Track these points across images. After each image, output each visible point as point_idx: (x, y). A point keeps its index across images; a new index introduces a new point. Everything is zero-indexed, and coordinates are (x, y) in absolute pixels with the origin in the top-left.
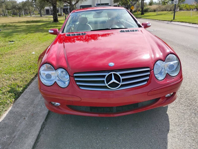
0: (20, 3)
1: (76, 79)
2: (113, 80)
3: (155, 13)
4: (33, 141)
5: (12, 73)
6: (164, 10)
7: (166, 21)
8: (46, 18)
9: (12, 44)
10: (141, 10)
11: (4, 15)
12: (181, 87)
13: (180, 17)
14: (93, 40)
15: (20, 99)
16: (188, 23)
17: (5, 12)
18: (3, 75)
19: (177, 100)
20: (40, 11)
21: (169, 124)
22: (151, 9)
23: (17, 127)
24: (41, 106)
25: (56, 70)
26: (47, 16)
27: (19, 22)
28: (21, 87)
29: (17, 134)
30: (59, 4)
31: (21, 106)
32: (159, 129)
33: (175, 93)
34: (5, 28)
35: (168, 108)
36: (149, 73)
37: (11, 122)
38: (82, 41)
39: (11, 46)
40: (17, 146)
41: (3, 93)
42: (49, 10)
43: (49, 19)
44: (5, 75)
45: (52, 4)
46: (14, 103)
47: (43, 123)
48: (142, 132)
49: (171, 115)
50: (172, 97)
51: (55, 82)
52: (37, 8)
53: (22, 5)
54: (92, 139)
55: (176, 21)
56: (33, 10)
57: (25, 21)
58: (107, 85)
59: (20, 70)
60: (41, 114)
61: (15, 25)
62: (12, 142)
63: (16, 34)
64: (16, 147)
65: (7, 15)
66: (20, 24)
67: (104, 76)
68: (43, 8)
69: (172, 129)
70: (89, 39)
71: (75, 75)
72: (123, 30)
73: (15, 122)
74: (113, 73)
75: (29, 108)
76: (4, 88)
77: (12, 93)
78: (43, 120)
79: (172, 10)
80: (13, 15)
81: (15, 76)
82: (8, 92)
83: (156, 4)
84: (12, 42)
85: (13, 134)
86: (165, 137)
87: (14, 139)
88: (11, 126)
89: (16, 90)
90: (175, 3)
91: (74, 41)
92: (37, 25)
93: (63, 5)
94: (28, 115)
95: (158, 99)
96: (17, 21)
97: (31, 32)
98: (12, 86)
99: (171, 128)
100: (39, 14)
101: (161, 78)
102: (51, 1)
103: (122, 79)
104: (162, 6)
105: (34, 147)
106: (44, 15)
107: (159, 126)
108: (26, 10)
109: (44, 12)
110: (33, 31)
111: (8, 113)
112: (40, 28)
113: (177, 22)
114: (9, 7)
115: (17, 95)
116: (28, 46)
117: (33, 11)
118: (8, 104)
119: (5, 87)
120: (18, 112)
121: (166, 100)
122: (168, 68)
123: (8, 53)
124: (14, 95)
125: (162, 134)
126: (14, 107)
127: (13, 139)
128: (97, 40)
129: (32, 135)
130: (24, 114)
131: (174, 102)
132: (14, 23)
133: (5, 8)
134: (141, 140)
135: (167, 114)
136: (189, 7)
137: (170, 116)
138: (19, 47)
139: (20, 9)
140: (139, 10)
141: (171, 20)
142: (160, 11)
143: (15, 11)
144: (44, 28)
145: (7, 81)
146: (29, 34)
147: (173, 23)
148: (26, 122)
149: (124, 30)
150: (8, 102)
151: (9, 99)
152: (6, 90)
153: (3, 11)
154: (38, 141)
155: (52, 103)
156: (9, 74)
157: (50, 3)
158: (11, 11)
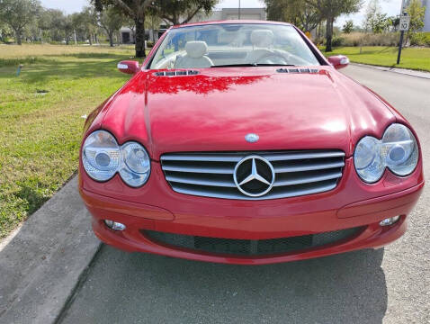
0: (69, 15)
1: (164, 168)
2: (255, 175)
3: (356, 50)
4: (55, 311)
5: (31, 156)
6: (377, 43)
7: (380, 66)
8: (121, 50)
9: (42, 97)
10: (325, 41)
11: (36, 40)
12: (415, 209)
13: (411, 60)
14: (216, 91)
15: (40, 214)
17: (38, 34)
18: (10, 159)
19: (405, 238)
20: (110, 36)
21: (386, 293)
23: (24, 277)
24: (86, 232)
25: (120, 144)
26: (124, 45)
27: (64, 55)
28: (46, 186)
29: (20, 292)
30: (151, 22)
31: (39, 229)
33: (403, 217)
34: (33, 65)
35: (384, 256)
36: (342, 164)
37: (11, 265)
38: (193, 90)
39: (39, 100)
41: (5, 198)
42: (128, 33)
43: (127, 52)
44: (15, 159)
47: (85, 270)
49: (391, 273)
50: (395, 226)
51: (117, 173)
52: (105, 28)
53: (74, 20)
55: (404, 68)
56: (96, 32)
57: (77, 54)
58: (238, 186)
59: (49, 149)
60: (83, 251)
61: (55, 60)
62: (7, 311)
65: (40, 40)
67: (232, 165)
68: (118, 29)
69: (393, 306)
70: (208, 87)
71: (163, 158)
72: (284, 68)
74: (254, 157)
75: (59, 235)
76: (7, 186)
77: (23, 199)
78: (86, 264)
79: (394, 45)
80: (54, 41)
81: (37, 161)
82: (14, 196)
83: (359, 30)
84: (42, 93)
85: (11, 293)
87: (13, 304)
89: (34, 192)
90: (403, 29)
91: (175, 91)
92: (101, 63)
93: (158, 24)
94: (53, 250)
95: (362, 229)
96: (60, 53)
98: (25, 182)
99: (391, 303)
100: (108, 41)
101: (371, 177)
102: (133, 14)
103: (276, 174)
104: (372, 35)
106: (118, 43)
107: (362, 296)
108: (80, 31)
109: (118, 38)
112: (105, 68)
113: (406, 70)
114: (46, 24)
115: (35, 204)
116: (75, 102)
117: (96, 35)
118: (12, 222)
119: (10, 185)
120: (31, 241)
121: (381, 233)
122: (389, 155)
124: (27, 202)
125: (368, 319)
126: (25, 231)
127: (10, 303)
128: (225, 90)
129: (55, 298)
130: (43, 248)
131: (399, 241)
132: (52, 55)
133: (38, 25)
135: (381, 270)
137: (388, 275)
138: (56, 103)
139: (68, 28)
140: (322, 43)
141: (391, 65)
142: (366, 45)
143: (59, 32)
145: (17, 172)
146: (81, 78)
147: (396, 70)
148: (47, 266)
149: (288, 68)
150: (12, 218)
151: (15, 212)
152: (11, 191)
153: (33, 31)
154: (66, 314)
155: (106, 224)
156: (25, 157)
157: (131, 17)
158: (49, 31)
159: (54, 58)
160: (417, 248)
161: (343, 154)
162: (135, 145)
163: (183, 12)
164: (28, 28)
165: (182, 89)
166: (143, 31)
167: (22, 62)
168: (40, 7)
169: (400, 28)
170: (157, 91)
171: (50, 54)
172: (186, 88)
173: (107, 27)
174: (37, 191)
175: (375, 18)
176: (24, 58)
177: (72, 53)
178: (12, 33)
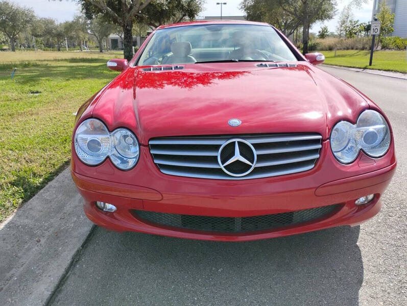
0: (61, 24)
1: (153, 152)
2: (238, 157)
3: (331, 54)
4: (50, 288)
5: (25, 149)
6: (350, 47)
7: (353, 67)
8: (109, 55)
9: (36, 97)
10: (302, 46)
11: (29, 47)
13: (383, 62)
14: (200, 85)
15: (34, 201)
16: (401, 72)
17: (31, 41)
18: (5, 152)
19: (379, 219)
20: (100, 42)
21: (362, 267)
22: (324, 44)
23: (20, 258)
24: (78, 217)
25: (110, 131)
26: (113, 51)
27: (56, 60)
28: (40, 176)
29: (16, 272)
30: (139, 29)
31: (34, 214)
32: (340, 278)
33: (377, 196)
34: (27, 69)
35: (360, 234)
36: (320, 146)
37: (7, 247)
38: (179, 85)
39: (32, 100)
40: (13, 298)
42: (117, 40)
43: (116, 57)
44: (10, 152)
45: (124, 26)
46: (19, 208)
47: (78, 251)
48: (300, 283)
49: (367, 250)
50: (370, 204)
51: (108, 157)
52: (95, 35)
53: (66, 28)
54: (182, 291)
55: (376, 69)
56: (87, 39)
57: (67, 58)
58: (222, 167)
59: (43, 143)
60: (75, 234)
61: (47, 64)
62: (4, 289)
63: (46, 80)
64: (10, 300)
65: (33, 47)
66: (58, 62)
68: (107, 36)
69: (368, 279)
70: (192, 82)
71: (151, 143)
72: (264, 63)
73: (17, 247)
74: (236, 140)
75: (52, 221)
77: (18, 187)
78: (79, 245)
79: (366, 48)
80: (47, 48)
81: (31, 153)
82: (9, 185)
83: (333, 35)
84: (36, 94)
85: (8, 272)
86: (353, 297)
87: (9, 282)
88: (7, 254)
89: (28, 182)
90: (374, 33)
91: (161, 86)
92: (91, 67)
93: (145, 31)
94: (47, 234)
97: (76, 78)
98: (20, 173)
99: (367, 276)
100: (98, 47)
101: (346, 159)
102: (121, 21)
103: (257, 155)
104: (345, 40)
105: (51, 301)
106: (107, 49)
107: (340, 270)
108: (71, 38)
109: (107, 44)
110: (80, 76)
111: (4, 228)
112: (94, 71)
113: (377, 71)
114: (39, 32)
115: (30, 192)
116: (66, 101)
117: (86, 42)
118: (8, 209)
119: (5, 175)
120: (26, 226)
121: (357, 212)
122: (363, 139)
123: (24, 113)
124: (22, 191)
125: (346, 290)
126: (19, 216)
127: (7, 282)
128: (209, 84)
129: (49, 276)
130: (39, 232)
131: (374, 219)
132: (45, 60)
133: (31, 33)
134: (297, 299)
135: (357, 247)
136: (402, 43)
137: (364, 251)
138: (49, 103)
139: (59, 36)
141: (364, 66)
142: (341, 49)
143: (51, 39)
144: (105, 71)
145: (13, 164)
146: (71, 79)
147: (368, 71)
148: (41, 248)
149: (267, 63)
150: (8, 204)
151: (11, 200)
152: (6, 180)
153: (27, 39)
154: (61, 290)
155: (97, 207)
156: (20, 150)
157: (120, 24)
158: (41, 38)
159: (46, 62)
160: (391, 227)
161: (320, 137)
162: (124, 132)
163: (169, 19)
164: (22, 35)
165: (168, 84)
166: (131, 37)
167: (15, 66)
168: (33, 16)
169: (372, 32)
170: (144, 86)
171: (43, 59)
172: (172, 83)
173: (97, 34)
174: (32, 180)
175: (348, 24)
176: (18, 63)
177: (64, 58)
178: (7, 41)
